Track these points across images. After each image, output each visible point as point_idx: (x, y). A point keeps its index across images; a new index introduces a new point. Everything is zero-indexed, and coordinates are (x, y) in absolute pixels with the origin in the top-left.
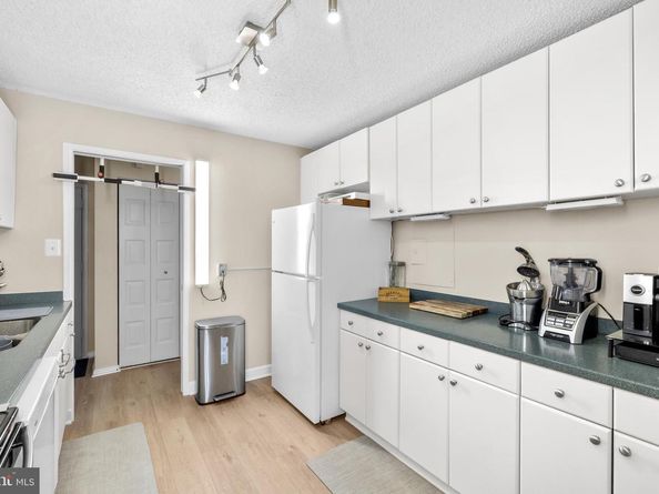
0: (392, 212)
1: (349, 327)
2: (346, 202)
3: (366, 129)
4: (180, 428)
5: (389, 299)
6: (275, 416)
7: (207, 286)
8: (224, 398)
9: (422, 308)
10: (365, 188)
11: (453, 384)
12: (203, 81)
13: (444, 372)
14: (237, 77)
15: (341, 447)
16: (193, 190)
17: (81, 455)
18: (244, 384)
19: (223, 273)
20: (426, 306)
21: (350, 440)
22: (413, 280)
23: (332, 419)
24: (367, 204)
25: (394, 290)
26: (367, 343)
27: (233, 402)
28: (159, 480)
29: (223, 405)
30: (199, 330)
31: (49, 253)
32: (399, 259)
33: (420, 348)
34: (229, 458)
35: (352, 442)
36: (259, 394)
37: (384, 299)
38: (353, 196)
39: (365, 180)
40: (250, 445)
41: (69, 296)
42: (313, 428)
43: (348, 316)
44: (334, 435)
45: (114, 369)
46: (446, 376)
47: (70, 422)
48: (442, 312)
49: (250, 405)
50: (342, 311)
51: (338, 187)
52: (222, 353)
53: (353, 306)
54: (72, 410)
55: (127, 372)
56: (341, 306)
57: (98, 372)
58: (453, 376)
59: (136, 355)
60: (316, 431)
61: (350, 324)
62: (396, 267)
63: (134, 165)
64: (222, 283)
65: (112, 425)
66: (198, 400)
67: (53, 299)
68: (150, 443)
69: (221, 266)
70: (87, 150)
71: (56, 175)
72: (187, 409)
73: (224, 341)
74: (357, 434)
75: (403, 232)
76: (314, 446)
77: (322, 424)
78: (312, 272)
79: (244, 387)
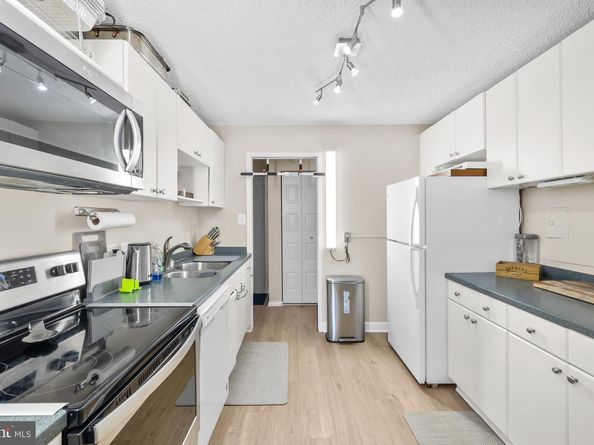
0: (511, 179)
1: (455, 298)
2: (455, 173)
3: (482, 94)
4: (311, 353)
5: (510, 274)
6: (384, 366)
7: (335, 250)
8: (347, 341)
9: (550, 288)
10: (481, 156)
11: (571, 381)
12: (319, 93)
13: (561, 365)
14: (340, 83)
15: (442, 413)
16: (323, 174)
17: (252, 352)
18: (364, 334)
19: (347, 240)
20: (556, 287)
21: (455, 410)
22: (548, 255)
23: (440, 385)
24: (484, 172)
25: (521, 266)
26: (473, 316)
27: (353, 346)
28: (290, 385)
29: (345, 346)
30: (328, 283)
31: (240, 223)
32: (530, 230)
33: (530, 332)
34: (339, 387)
35: (456, 413)
36: (376, 345)
37: (504, 274)
38: (465, 166)
39: (481, 148)
40: (358, 381)
41: (250, 250)
42: (418, 387)
43: (455, 287)
44: (438, 400)
45: (279, 304)
46: (564, 371)
47: (250, 331)
48: (577, 296)
49: (365, 353)
50: (450, 281)
51: (453, 158)
52: (345, 304)
53: (461, 277)
54: (252, 323)
55: (287, 307)
56: (448, 276)
57: (271, 304)
58: (574, 373)
59: (293, 296)
60: (421, 391)
61: (457, 294)
62: (526, 240)
63: (291, 160)
64: (346, 248)
65: (271, 339)
66: (328, 338)
67: (240, 252)
68: (289, 358)
69: (346, 234)
70: (260, 155)
71: (242, 174)
72: (320, 342)
73: (346, 294)
74: (465, 407)
75: (532, 200)
76: (415, 403)
77: (426, 386)
78: (417, 241)
79: (365, 337)
